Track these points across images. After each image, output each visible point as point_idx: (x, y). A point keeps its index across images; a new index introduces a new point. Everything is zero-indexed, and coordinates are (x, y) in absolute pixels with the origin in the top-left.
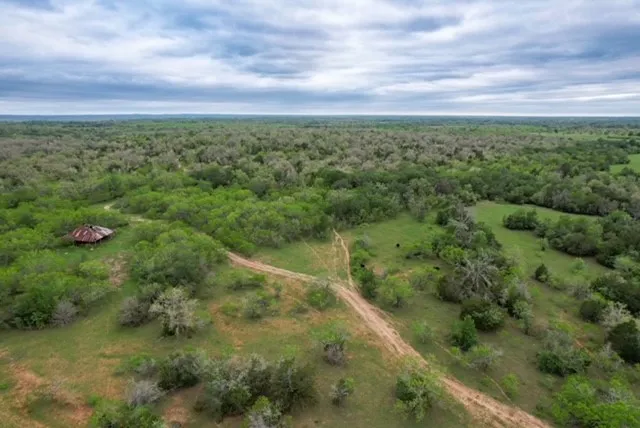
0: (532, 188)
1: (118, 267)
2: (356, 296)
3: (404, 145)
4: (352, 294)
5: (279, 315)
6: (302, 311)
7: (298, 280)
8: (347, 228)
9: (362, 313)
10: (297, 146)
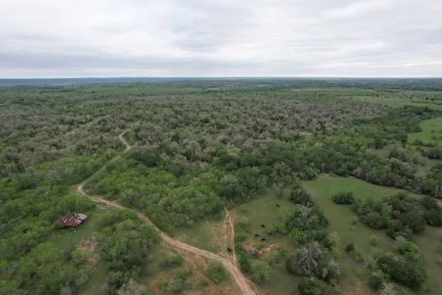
0: (353, 165)
1: (93, 249)
2: (237, 270)
3: (274, 116)
4: (235, 268)
5: (191, 288)
6: (205, 284)
7: (203, 256)
8: (233, 206)
9: (241, 285)
10: (201, 121)
